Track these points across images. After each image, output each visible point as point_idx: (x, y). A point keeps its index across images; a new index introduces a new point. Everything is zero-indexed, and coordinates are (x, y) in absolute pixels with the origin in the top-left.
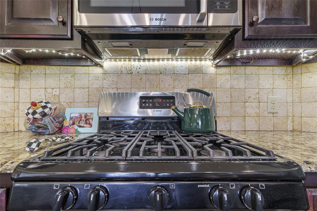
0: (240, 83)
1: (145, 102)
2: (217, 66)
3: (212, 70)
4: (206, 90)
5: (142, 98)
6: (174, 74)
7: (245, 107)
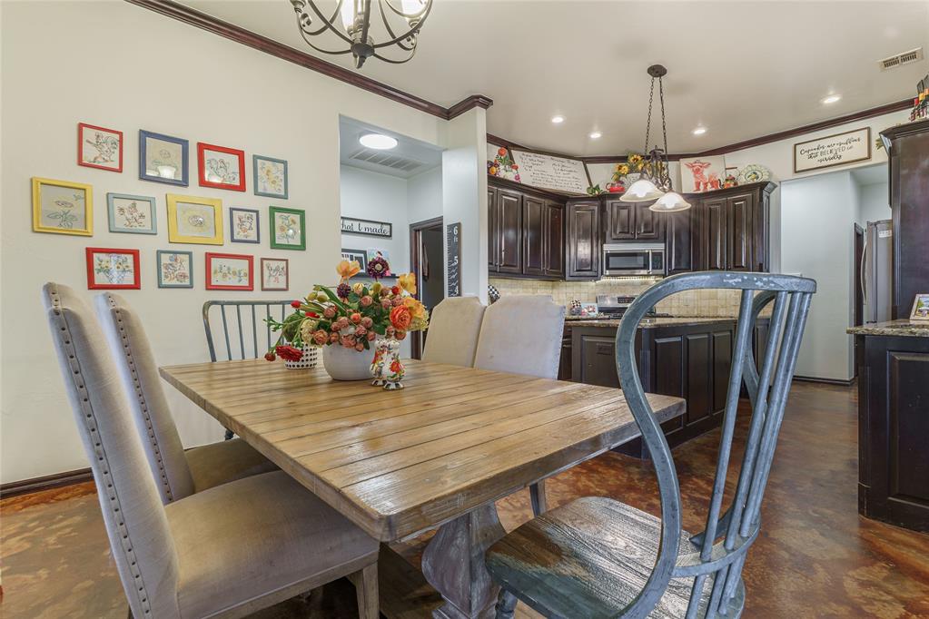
1: (621, 300)
5: (618, 298)
6: (634, 285)
7: (671, 303)
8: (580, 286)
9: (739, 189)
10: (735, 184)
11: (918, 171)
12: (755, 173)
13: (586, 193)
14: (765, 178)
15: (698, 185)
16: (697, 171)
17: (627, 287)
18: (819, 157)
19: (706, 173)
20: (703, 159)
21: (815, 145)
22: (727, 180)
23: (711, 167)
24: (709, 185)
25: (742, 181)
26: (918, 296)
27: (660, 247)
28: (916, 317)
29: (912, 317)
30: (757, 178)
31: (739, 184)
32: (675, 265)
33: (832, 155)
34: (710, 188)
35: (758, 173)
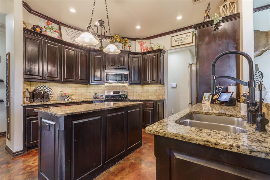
0: (133, 89)
1: (114, 93)
2: (128, 85)
3: (127, 86)
4: (124, 90)
5: (113, 92)
6: (120, 87)
7: (134, 93)
8: (99, 87)
9: (153, 51)
10: (153, 50)
11: (204, 43)
12: (159, 46)
13: (99, 49)
14: (162, 48)
15: (141, 49)
16: (141, 45)
17: (117, 87)
18: (178, 42)
19: (144, 45)
20: (144, 41)
21: (176, 37)
22: (150, 48)
23: (146, 43)
24: (145, 50)
25: (155, 49)
26: (205, 94)
27: (126, 72)
28: (204, 103)
29: (203, 103)
30: (160, 48)
31: (154, 50)
32: (133, 79)
33: (182, 41)
34: (145, 51)
35: (160, 46)
